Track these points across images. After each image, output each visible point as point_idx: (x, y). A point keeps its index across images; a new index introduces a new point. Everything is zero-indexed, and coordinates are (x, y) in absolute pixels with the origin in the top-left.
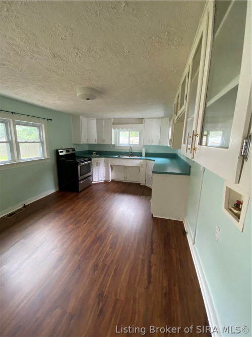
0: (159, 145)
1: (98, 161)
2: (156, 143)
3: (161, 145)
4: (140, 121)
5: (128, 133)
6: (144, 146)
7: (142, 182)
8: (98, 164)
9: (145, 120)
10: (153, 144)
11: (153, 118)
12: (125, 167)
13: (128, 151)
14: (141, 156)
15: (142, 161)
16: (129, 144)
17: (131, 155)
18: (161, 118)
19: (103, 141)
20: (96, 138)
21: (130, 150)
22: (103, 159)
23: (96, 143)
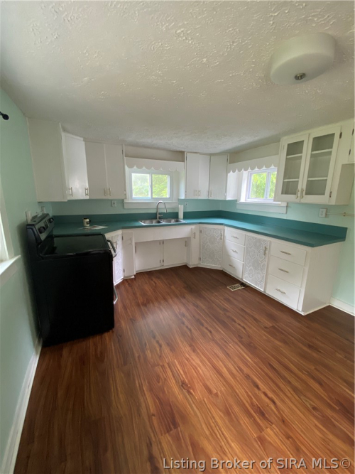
0: (206, 198)
2: (204, 196)
3: (210, 198)
4: (179, 155)
5: (148, 176)
6: (181, 201)
7: (193, 263)
9: (188, 156)
10: (200, 198)
11: (200, 154)
12: (161, 243)
13: (154, 211)
15: (193, 227)
16: (152, 198)
18: (211, 155)
19: (105, 193)
20: (87, 186)
21: (157, 208)
22: (120, 232)
23: (88, 197)
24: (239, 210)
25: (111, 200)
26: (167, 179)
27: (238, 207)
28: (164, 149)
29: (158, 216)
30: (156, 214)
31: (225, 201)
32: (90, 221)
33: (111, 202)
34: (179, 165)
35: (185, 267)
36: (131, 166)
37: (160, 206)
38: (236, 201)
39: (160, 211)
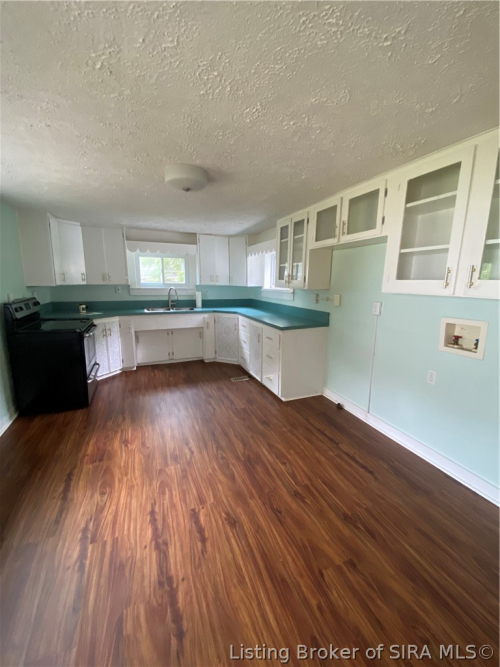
0: (228, 284)
1: (105, 324)
2: (223, 282)
3: (233, 284)
4: (191, 238)
5: (158, 260)
6: (198, 288)
7: (209, 357)
8: (106, 333)
9: (201, 239)
10: (218, 284)
11: (216, 235)
12: (170, 332)
13: (166, 299)
14: (195, 306)
15: (206, 315)
16: (164, 284)
17: (173, 306)
18: (229, 236)
19: (104, 278)
20: (84, 271)
21: (169, 295)
22: (116, 319)
23: (85, 283)
24: (265, 298)
25: (115, 286)
26: (181, 262)
27: (264, 295)
28: (172, 231)
29: (170, 304)
30: (168, 301)
31: (247, 287)
32: (87, 307)
33: (115, 287)
34: (191, 248)
35: (201, 362)
36: (133, 250)
37: (173, 293)
38: (260, 288)
39: (172, 298)
